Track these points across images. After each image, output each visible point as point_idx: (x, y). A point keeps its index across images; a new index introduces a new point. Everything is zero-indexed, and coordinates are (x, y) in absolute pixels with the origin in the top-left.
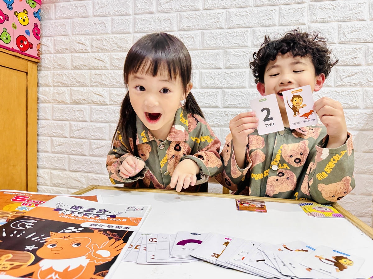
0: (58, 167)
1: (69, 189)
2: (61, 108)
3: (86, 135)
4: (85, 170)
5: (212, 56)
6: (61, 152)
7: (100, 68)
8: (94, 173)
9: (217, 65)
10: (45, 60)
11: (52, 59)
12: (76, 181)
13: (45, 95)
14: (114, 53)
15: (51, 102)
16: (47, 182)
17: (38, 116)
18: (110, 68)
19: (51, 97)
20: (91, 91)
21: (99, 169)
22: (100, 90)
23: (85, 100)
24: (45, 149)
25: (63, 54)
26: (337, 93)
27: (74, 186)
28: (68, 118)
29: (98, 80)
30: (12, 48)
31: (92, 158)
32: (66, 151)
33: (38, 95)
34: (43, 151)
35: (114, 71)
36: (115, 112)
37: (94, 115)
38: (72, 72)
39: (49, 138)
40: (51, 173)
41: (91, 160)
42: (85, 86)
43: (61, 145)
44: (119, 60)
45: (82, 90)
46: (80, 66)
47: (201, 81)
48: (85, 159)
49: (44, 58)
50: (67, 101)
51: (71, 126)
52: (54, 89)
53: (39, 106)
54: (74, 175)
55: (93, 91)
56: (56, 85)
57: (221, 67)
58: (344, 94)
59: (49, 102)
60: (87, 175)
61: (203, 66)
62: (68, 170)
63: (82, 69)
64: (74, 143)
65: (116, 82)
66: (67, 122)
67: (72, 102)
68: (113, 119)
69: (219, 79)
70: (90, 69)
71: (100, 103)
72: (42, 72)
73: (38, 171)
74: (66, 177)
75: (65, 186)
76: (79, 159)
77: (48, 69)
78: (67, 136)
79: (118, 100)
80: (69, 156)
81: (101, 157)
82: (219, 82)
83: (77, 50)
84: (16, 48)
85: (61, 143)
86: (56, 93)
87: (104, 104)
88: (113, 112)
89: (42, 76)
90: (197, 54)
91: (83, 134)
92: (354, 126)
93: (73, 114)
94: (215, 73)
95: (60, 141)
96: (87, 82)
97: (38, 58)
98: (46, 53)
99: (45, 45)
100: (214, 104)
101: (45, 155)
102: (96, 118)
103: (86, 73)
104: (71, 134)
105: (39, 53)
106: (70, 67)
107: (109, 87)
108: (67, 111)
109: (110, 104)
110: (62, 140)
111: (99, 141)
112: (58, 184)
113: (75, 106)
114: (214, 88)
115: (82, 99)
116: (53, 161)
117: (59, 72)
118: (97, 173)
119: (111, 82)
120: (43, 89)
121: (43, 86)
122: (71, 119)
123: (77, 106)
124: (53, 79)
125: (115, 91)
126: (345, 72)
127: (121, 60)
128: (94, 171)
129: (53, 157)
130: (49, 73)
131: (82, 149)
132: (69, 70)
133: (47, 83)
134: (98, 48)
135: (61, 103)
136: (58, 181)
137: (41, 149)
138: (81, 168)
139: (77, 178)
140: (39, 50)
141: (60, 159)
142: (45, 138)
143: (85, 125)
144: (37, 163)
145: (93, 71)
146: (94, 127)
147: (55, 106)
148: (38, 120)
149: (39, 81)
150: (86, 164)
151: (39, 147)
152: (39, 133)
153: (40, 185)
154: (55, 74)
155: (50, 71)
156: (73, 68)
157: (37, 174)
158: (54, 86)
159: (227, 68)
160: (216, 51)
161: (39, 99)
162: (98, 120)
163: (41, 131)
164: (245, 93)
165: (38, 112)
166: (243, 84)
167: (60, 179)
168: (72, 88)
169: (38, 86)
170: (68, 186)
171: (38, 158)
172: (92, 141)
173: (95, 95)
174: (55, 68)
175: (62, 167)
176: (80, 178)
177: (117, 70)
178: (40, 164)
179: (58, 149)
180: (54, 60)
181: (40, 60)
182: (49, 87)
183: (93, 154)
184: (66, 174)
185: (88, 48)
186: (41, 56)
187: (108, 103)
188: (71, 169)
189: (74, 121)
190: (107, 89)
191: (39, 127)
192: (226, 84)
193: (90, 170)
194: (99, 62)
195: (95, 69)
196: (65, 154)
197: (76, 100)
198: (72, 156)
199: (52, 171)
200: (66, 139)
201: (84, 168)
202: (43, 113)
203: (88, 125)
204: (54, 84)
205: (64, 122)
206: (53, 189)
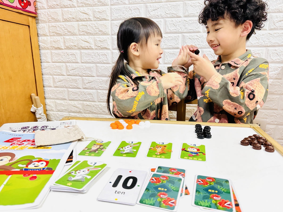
0: (60, 97)
1: (70, 113)
2: (58, 53)
3: (79, 73)
4: (81, 99)
5: (174, 7)
6: (61, 87)
7: (85, 20)
8: (88, 101)
9: (178, 15)
10: (41, 14)
11: (46, 13)
12: (75, 107)
13: (44, 43)
14: (96, 7)
15: (49, 48)
16: (53, 109)
17: (41, 59)
18: (94, 19)
19: (49, 45)
20: (80, 39)
21: (91, 98)
22: (87, 37)
23: (75, 46)
24: (49, 85)
25: (55, 9)
26: (270, 35)
27: (74, 111)
28: (64, 61)
29: (84, 30)
30: (16, 6)
31: (85, 90)
32: (65, 85)
33: (39, 43)
34: (48, 86)
35: (97, 22)
36: (99, 55)
37: (84, 58)
38: (63, 24)
39: (51, 76)
40: (55, 102)
41: (84, 92)
42: (75, 35)
43: (61, 81)
44: (100, 13)
45: (73, 38)
46: (69, 19)
47: (166, 28)
48: (80, 91)
49: (40, 13)
50: (62, 48)
51: (67, 66)
52: (51, 38)
53: (40, 52)
54: (73, 103)
55: (81, 38)
56: (52, 34)
57: (182, 16)
58: (276, 35)
59: (48, 49)
60: (82, 102)
61: (167, 15)
62: (68, 99)
63: (71, 21)
64: (71, 79)
65: (98, 30)
66: (64, 64)
67: (66, 48)
68: (98, 61)
69: (180, 25)
70: (78, 21)
71: (87, 48)
72: (40, 24)
73: (45, 101)
74: (67, 105)
75: (67, 111)
76: (75, 91)
77: (44, 22)
78: (65, 74)
79: (101, 45)
80: (67, 89)
81: (92, 89)
82: (180, 28)
83: (66, 6)
84: (19, 6)
85: (61, 80)
86: (53, 41)
87: (90, 49)
88: (98, 55)
89: (40, 28)
90: (162, 5)
91: (77, 73)
92: (281, 60)
93: (68, 58)
94: (176, 21)
95: (59, 78)
96: (76, 31)
97: (36, 13)
98: (41, 9)
99: (40, 2)
100: (176, 46)
101: (49, 89)
102: (86, 60)
103: (75, 24)
104: (68, 73)
105: (36, 9)
106: (61, 20)
107: (93, 35)
108: (62, 55)
109: (95, 49)
110: (61, 77)
111: (89, 77)
112: (61, 110)
113: (68, 51)
114: (176, 33)
115: (73, 45)
116: (56, 93)
117: (53, 24)
118: (90, 101)
119: (95, 31)
120: (42, 38)
121: (41, 36)
122: (66, 61)
123: (70, 51)
124: (49, 30)
125: (98, 38)
126: (277, 18)
127: (101, 13)
128: (87, 99)
129: (56, 90)
130: (45, 25)
131: (77, 84)
132: (61, 22)
133: (45, 33)
134: (83, 3)
135: (57, 49)
136: (61, 108)
137: (46, 84)
138: (77, 98)
139: (75, 105)
140: (36, 6)
141: (61, 92)
142: (48, 76)
143: (78, 66)
144: (44, 95)
145: (80, 22)
146: (84, 67)
147: (53, 51)
148: (41, 62)
149: (38, 32)
150: (81, 94)
151: (44, 84)
152: (43, 73)
153: (48, 111)
154: (50, 26)
155: (46, 24)
156: (64, 21)
157: (45, 103)
158: (50, 36)
159: (185, 17)
160: (177, 2)
161: (40, 46)
162: (87, 61)
163: (44, 71)
164: (200, 37)
165: (40, 56)
166: (198, 29)
167: (63, 106)
168: (65, 37)
169: (38, 36)
170: (69, 111)
171: (44, 92)
172: (84, 77)
173: (84, 42)
174: (49, 21)
175: (63, 98)
176: (78, 105)
177: (99, 21)
178: (46, 95)
179: (58, 84)
180: (48, 14)
181: (37, 14)
182: (47, 37)
183: (85, 88)
184: (67, 103)
185: (74, 4)
186: (37, 11)
187: (93, 48)
188: (70, 99)
189: (69, 63)
190: (92, 36)
191: (42, 68)
192: (185, 30)
193: (84, 99)
194: (84, 15)
195: (81, 21)
196: (64, 88)
197: (69, 46)
198: (70, 90)
199: (56, 101)
200: (64, 76)
201: (80, 98)
202: (44, 57)
203: (80, 65)
204: (50, 34)
205: (61, 64)
206: (58, 114)
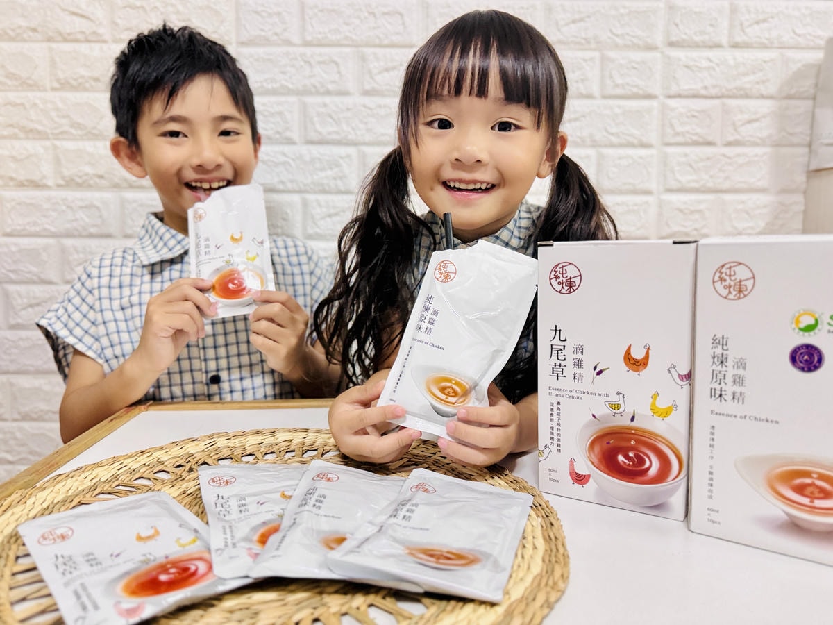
2: (28, 201)
25: (20, 44)
26: (727, 160)
28: (53, 229)
38: (55, 97)
46: (80, 80)
50: (45, 181)
51: (63, 250)
56: (5, 133)
66: (52, 241)
67: (63, 183)
83: (68, 34)
86: (9, 157)
93: (70, 218)
95: (31, 294)
106: (47, 81)
108: (47, 209)
113: (71, 193)
115: (93, 174)
117: (11, 96)
122: (63, 231)
135: (24, 186)
147: (8, 194)
156: (59, 86)
168: (57, 143)
185: (100, 30)
189: (73, 236)
197: (75, 178)
199: (15, 379)
205: (41, 242)
206: (21, 429)
